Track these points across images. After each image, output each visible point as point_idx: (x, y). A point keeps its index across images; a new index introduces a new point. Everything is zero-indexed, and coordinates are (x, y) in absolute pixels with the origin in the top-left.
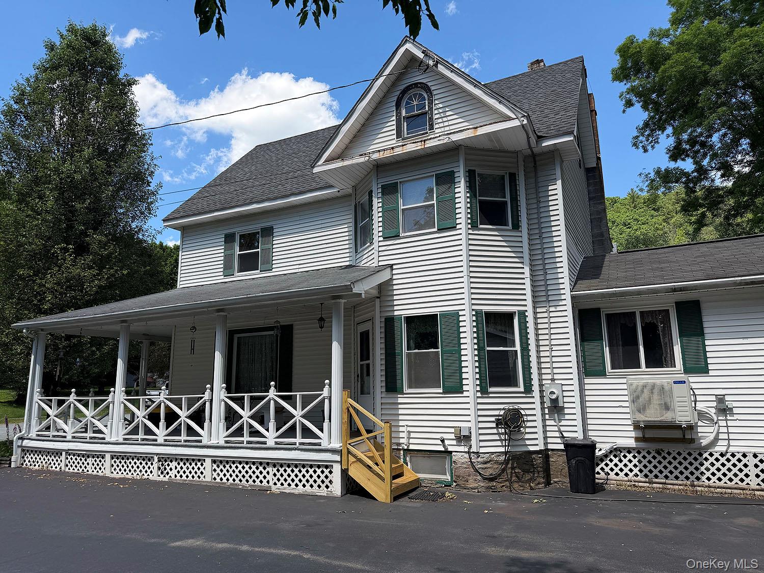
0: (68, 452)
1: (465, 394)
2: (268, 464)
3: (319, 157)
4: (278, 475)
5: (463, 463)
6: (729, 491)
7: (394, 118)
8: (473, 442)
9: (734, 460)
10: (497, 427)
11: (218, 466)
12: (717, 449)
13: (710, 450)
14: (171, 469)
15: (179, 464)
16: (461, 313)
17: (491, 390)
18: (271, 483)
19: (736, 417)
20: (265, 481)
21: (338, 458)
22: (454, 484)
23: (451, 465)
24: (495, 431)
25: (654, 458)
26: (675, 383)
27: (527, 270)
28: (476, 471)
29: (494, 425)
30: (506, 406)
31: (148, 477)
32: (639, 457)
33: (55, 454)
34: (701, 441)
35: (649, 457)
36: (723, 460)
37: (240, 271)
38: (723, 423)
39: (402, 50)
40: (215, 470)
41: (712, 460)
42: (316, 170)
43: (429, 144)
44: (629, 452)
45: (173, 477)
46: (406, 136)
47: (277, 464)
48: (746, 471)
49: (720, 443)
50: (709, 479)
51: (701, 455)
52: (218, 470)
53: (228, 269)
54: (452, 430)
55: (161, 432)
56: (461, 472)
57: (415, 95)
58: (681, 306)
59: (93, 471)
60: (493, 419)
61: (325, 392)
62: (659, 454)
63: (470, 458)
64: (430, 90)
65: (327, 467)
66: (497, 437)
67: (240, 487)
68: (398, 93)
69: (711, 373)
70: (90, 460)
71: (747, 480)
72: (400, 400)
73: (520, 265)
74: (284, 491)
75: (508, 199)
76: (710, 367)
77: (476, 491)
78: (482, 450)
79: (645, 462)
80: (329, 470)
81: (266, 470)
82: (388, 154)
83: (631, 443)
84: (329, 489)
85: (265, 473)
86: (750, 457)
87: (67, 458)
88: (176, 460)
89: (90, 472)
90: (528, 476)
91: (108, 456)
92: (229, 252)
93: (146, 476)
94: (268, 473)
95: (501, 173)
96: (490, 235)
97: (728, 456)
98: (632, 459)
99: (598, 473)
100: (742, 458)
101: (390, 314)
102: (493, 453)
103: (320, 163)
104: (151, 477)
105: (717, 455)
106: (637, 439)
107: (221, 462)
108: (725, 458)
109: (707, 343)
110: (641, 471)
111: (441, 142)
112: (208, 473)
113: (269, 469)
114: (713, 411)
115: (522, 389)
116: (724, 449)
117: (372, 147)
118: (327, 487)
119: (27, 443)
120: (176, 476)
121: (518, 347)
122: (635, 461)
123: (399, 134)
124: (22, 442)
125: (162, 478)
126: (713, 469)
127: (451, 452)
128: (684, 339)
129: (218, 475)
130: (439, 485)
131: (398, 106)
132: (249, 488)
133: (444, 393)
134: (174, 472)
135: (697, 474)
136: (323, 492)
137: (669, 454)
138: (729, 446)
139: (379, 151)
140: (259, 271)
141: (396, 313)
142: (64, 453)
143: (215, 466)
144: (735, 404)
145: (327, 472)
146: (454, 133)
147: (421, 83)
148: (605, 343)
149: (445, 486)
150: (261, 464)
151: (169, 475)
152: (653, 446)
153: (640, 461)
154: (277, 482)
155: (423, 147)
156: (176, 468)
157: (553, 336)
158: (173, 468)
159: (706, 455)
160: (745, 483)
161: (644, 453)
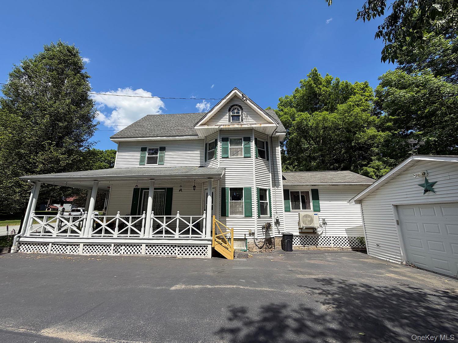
0: (54, 244)
1: (253, 217)
2: (175, 246)
3: (198, 123)
4: (181, 250)
5: (251, 243)
6: (327, 248)
7: (228, 115)
8: (256, 235)
9: (327, 239)
10: (262, 229)
11: (149, 248)
12: (322, 235)
13: (321, 236)
14: (121, 250)
15: (126, 247)
16: (252, 188)
17: (261, 216)
18: (177, 254)
19: (328, 225)
20: (173, 254)
21: (210, 243)
22: (248, 250)
23: (247, 243)
24: (261, 231)
25: (305, 238)
26: (314, 214)
27: (270, 175)
28: (256, 245)
29: (261, 229)
30: (266, 222)
31: (107, 254)
32: (300, 238)
33: (43, 245)
34: (318, 233)
35: (303, 238)
36: (324, 239)
37: (148, 163)
38: (324, 227)
39: (233, 92)
40: (147, 249)
41: (321, 239)
42: (196, 128)
43: (243, 126)
44: (297, 237)
45: (122, 253)
46: (231, 122)
47: (179, 246)
48: (330, 242)
49: (323, 233)
50: (320, 245)
51: (318, 237)
52: (149, 249)
53: (142, 162)
54: (248, 231)
55: (116, 233)
56: (251, 246)
57: (236, 109)
58: (313, 191)
59: (70, 253)
60: (261, 226)
61: (204, 216)
62: (306, 237)
63: (254, 241)
64: (242, 108)
65: (204, 246)
66: (262, 233)
67: (161, 256)
68: (230, 106)
69: (321, 212)
70: (68, 247)
71: (331, 245)
72: (227, 220)
73: (269, 173)
74: (183, 257)
75: (265, 150)
76: (321, 210)
77: (256, 252)
78: (258, 238)
79: (302, 240)
80: (205, 248)
81: (175, 249)
82: (227, 127)
83: (298, 234)
84: (205, 256)
85: (174, 250)
86: (332, 238)
87: (52, 247)
88: (125, 245)
89: (68, 253)
90: (270, 247)
91: (82, 245)
92: (143, 155)
93: (105, 254)
94: (175, 250)
95: (263, 141)
96: (261, 161)
97: (326, 237)
98: (298, 239)
99: (293, 244)
100: (329, 238)
101: (224, 186)
102: (261, 239)
103: (198, 125)
104: (108, 254)
105: (322, 237)
106: (300, 233)
107: (150, 246)
108: (325, 238)
109: (320, 202)
110: (301, 243)
111: (248, 126)
112: (143, 251)
113: (176, 248)
114: (322, 223)
115: (269, 216)
116: (324, 235)
117: (218, 123)
118: (204, 255)
119: (23, 239)
120: (124, 253)
121: (268, 201)
122: (299, 240)
123: (229, 121)
124: (19, 239)
125: (115, 254)
126: (321, 242)
127: (247, 239)
128: (314, 201)
129: (149, 251)
130: (242, 251)
131: (229, 111)
132: (165, 257)
133: (245, 217)
134: (123, 251)
135: (317, 243)
136: (203, 257)
137: (309, 237)
138: (326, 234)
139: (223, 125)
140: (157, 164)
141: (226, 186)
142: (50, 244)
143: (147, 248)
144: (328, 221)
145: (204, 248)
146: (253, 124)
147: (238, 105)
148: (290, 201)
149: (244, 251)
150: (172, 246)
151: (120, 253)
152: (304, 235)
153: (300, 240)
154: (180, 253)
155: (241, 127)
156: (124, 249)
157: (277, 198)
158: (123, 249)
159: (319, 237)
160: (330, 246)
161: (301, 237)
